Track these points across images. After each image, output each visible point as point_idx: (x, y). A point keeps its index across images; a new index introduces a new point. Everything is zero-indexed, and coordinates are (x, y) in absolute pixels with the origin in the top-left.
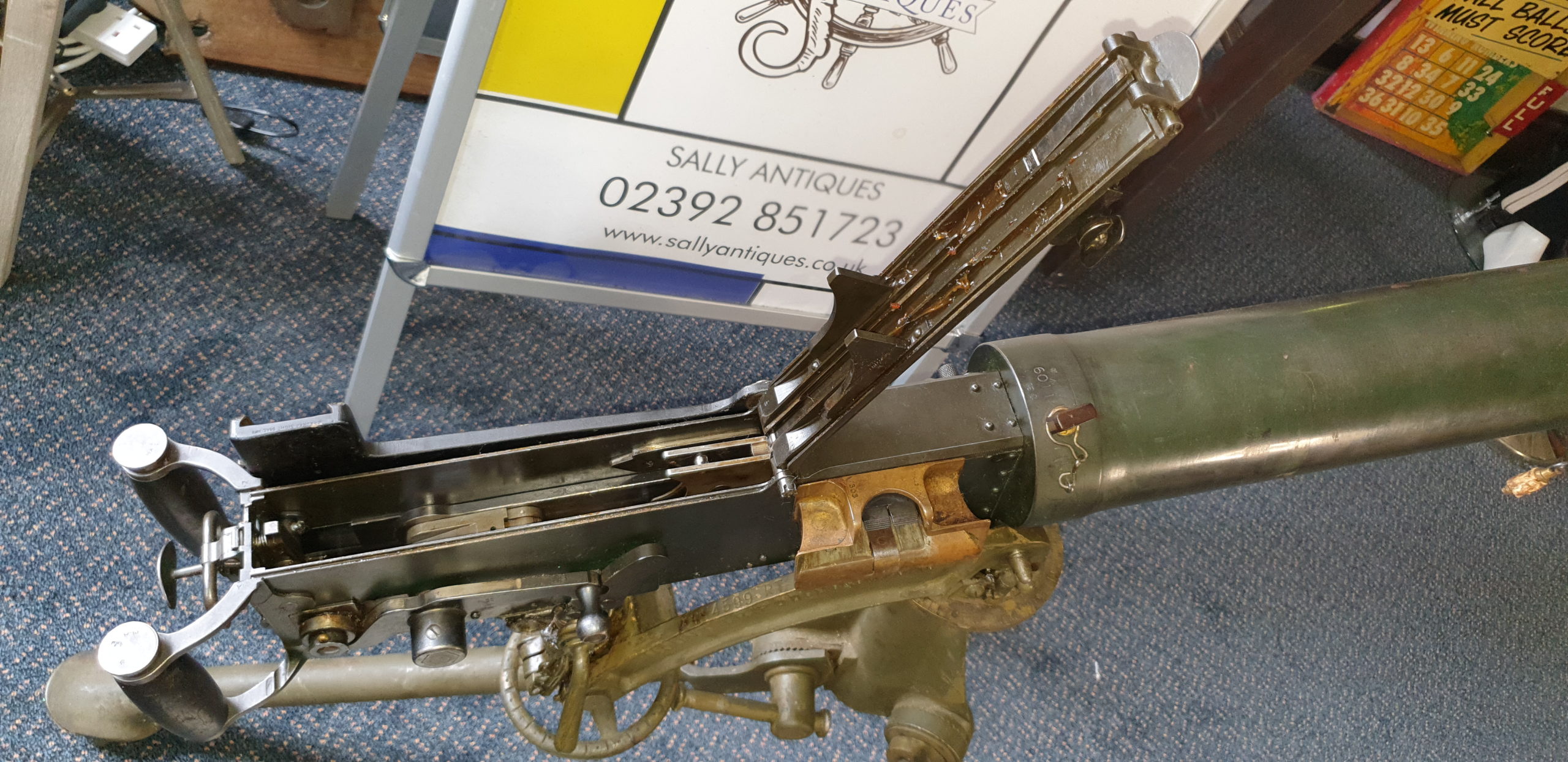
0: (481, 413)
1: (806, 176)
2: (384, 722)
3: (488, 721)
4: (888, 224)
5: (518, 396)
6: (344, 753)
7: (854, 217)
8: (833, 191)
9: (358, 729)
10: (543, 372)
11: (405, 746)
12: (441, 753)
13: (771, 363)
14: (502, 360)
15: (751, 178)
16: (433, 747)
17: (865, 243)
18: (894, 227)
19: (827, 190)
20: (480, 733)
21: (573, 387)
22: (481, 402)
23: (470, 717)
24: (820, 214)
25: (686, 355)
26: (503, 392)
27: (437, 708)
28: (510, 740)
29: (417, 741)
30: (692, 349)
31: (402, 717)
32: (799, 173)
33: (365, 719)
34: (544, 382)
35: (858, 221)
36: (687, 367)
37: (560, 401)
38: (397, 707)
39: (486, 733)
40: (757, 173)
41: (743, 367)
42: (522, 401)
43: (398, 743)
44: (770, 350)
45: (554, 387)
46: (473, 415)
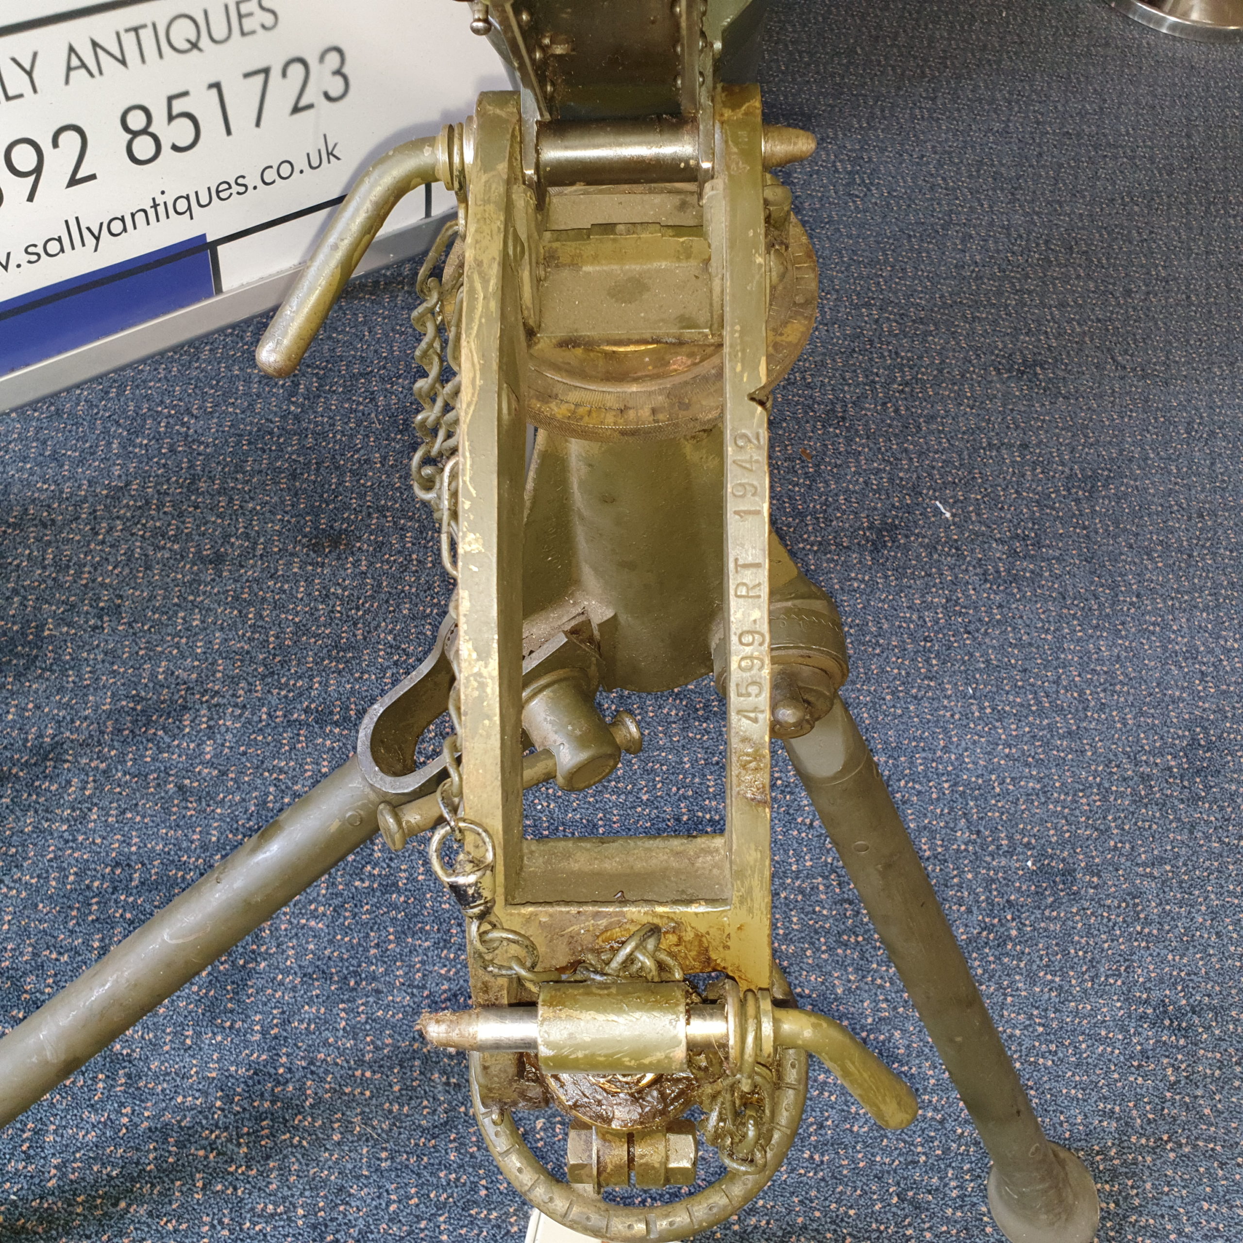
0: (27, 668)
1: (147, 35)
2: (122, 1105)
3: (258, 1017)
4: (322, 58)
5: (62, 621)
6: (90, 1179)
7: (266, 71)
8: (205, 42)
9: (92, 1136)
10: (79, 574)
11: (168, 1116)
12: (220, 1094)
13: (359, 403)
14: (15, 592)
15: (67, 82)
16: (206, 1094)
17: (310, 106)
18: (333, 59)
19: (195, 46)
20: (257, 1037)
21: (127, 571)
22: (18, 656)
23: (231, 1027)
24: (214, 91)
25: (246, 454)
26: (41, 627)
27: (183, 1043)
28: (301, 1021)
29: (180, 1099)
30: (250, 443)
31: (141, 1084)
32: (132, 34)
33: (93, 1118)
34: (86, 586)
35: (275, 74)
36: (256, 467)
37: (120, 597)
38: (129, 1076)
39: (264, 1033)
40: (69, 69)
41: (327, 427)
42: (69, 625)
43: (156, 1117)
44: (349, 391)
45: (102, 585)
46: (18, 676)
